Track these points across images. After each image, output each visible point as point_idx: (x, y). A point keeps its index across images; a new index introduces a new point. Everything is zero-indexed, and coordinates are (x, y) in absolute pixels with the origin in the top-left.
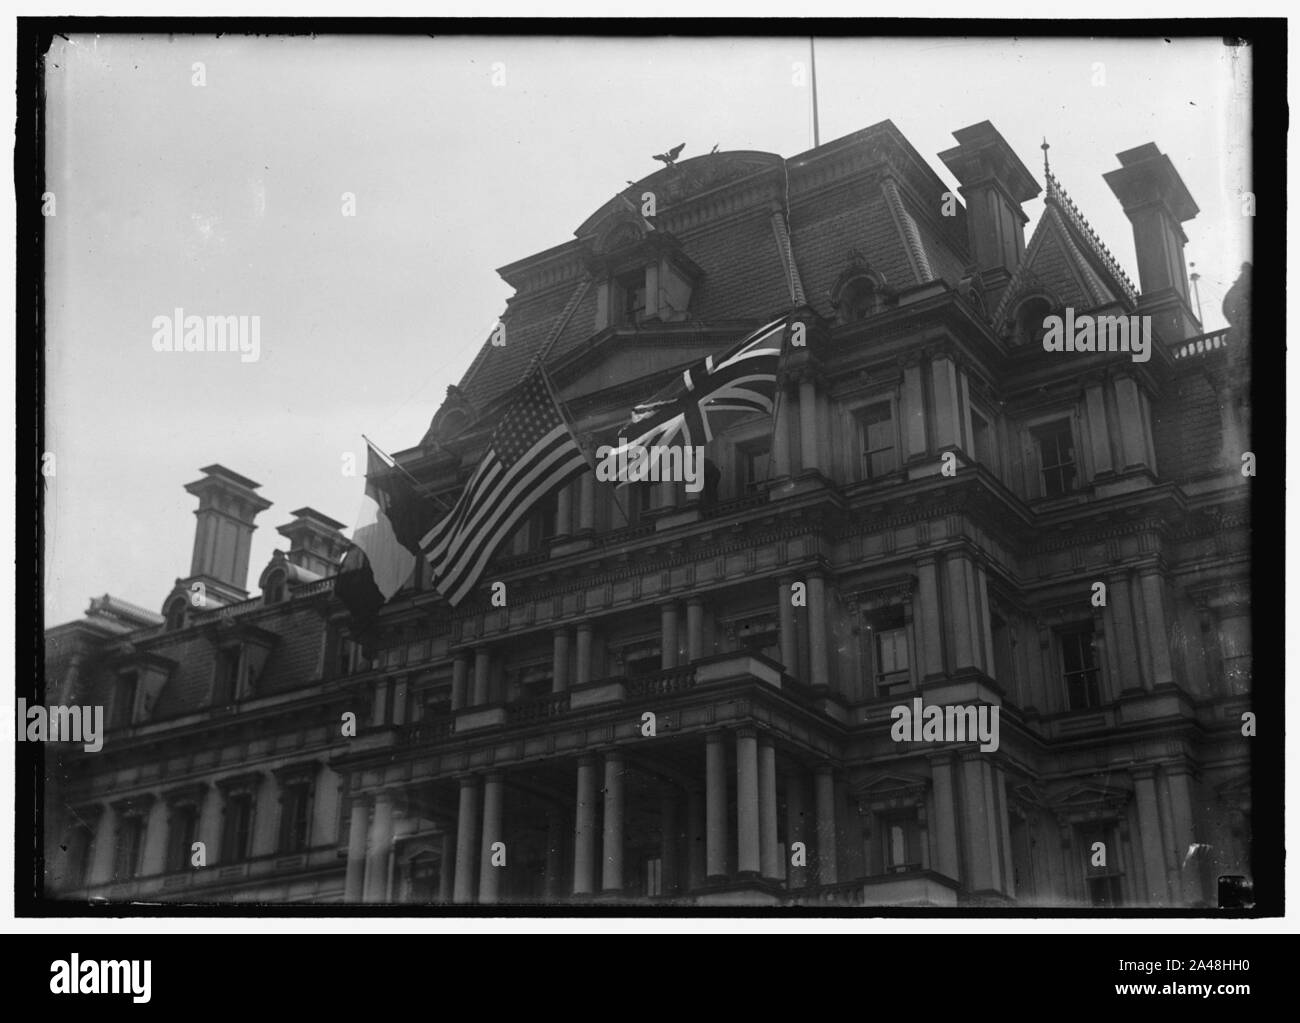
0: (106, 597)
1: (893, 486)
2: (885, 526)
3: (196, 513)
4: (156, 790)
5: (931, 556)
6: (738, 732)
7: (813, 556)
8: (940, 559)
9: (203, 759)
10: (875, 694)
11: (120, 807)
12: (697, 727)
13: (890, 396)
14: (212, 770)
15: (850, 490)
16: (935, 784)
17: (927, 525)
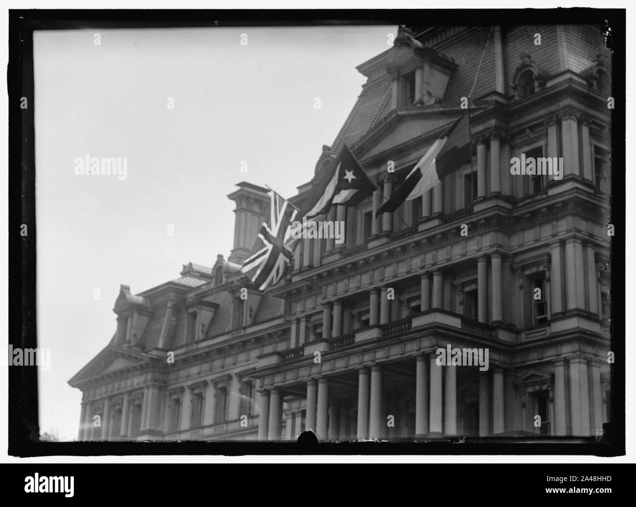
0: (191, 264)
1: (542, 199)
2: (534, 224)
3: (235, 211)
4: (208, 378)
5: (556, 243)
6: (431, 355)
7: (494, 245)
8: (563, 243)
9: (229, 360)
10: (534, 324)
11: (192, 388)
12: (412, 353)
13: (542, 143)
14: (234, 367)
15: (520, 202)
16: (556, 376)
17: (556, 224)
